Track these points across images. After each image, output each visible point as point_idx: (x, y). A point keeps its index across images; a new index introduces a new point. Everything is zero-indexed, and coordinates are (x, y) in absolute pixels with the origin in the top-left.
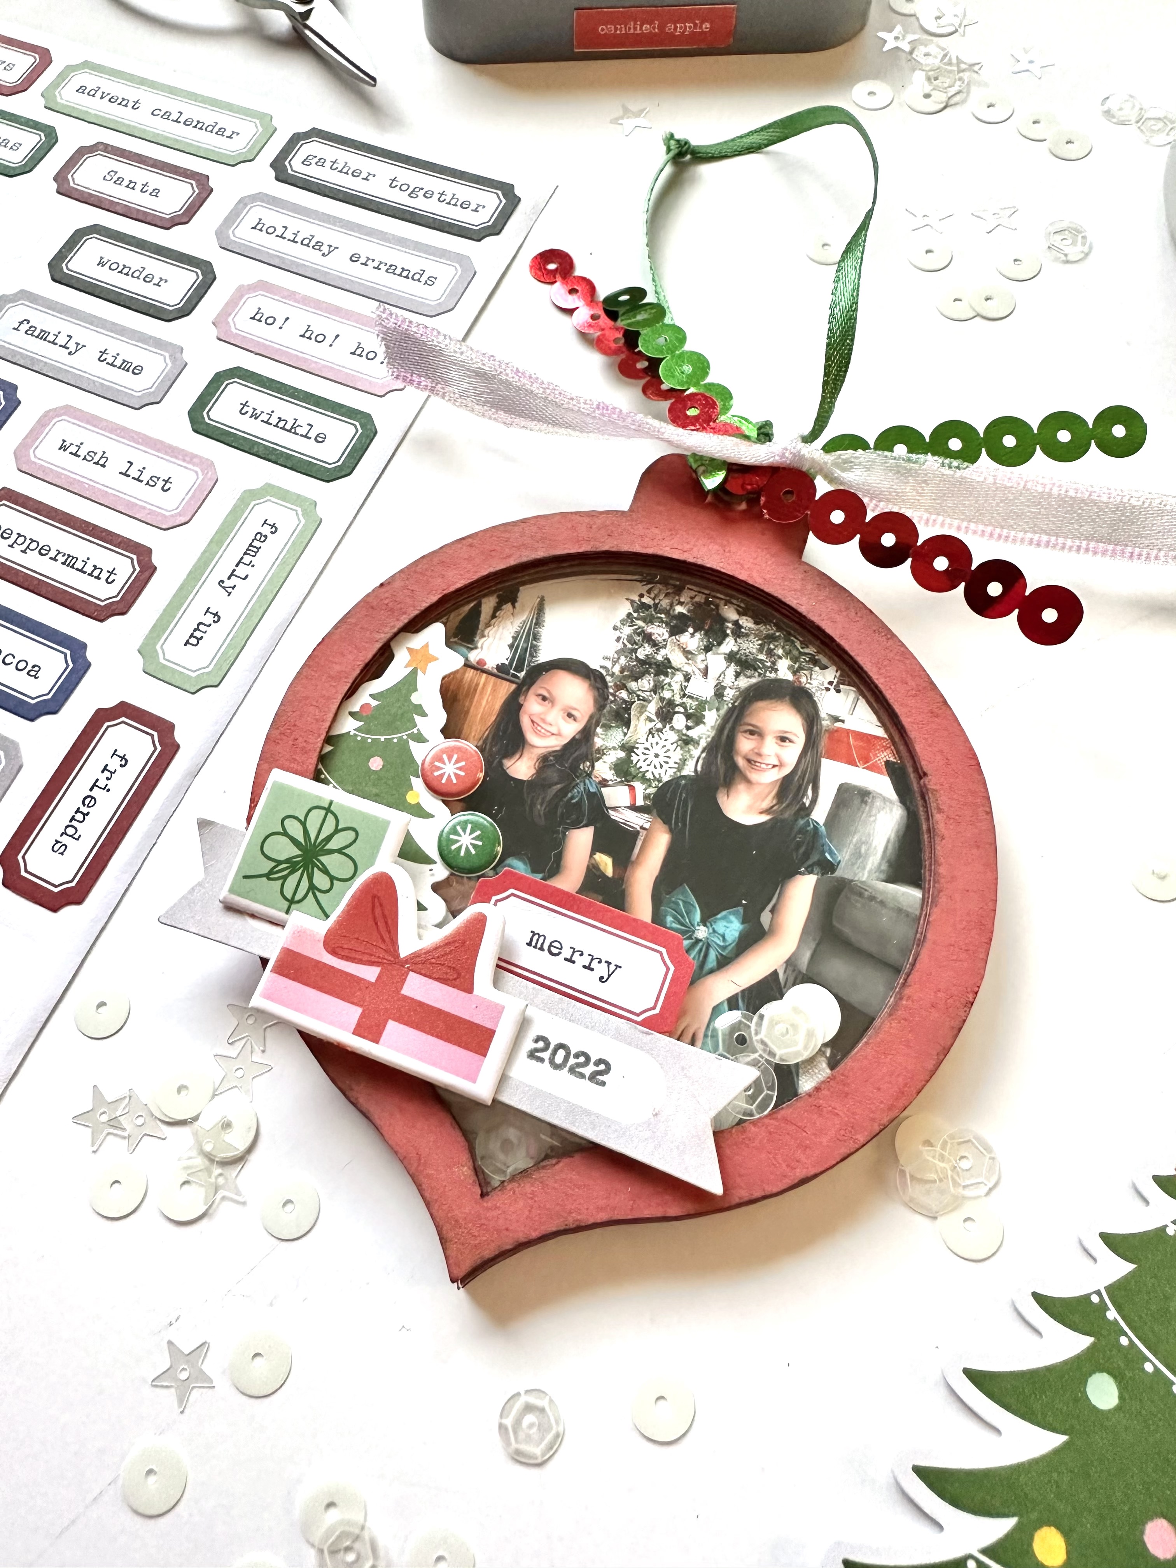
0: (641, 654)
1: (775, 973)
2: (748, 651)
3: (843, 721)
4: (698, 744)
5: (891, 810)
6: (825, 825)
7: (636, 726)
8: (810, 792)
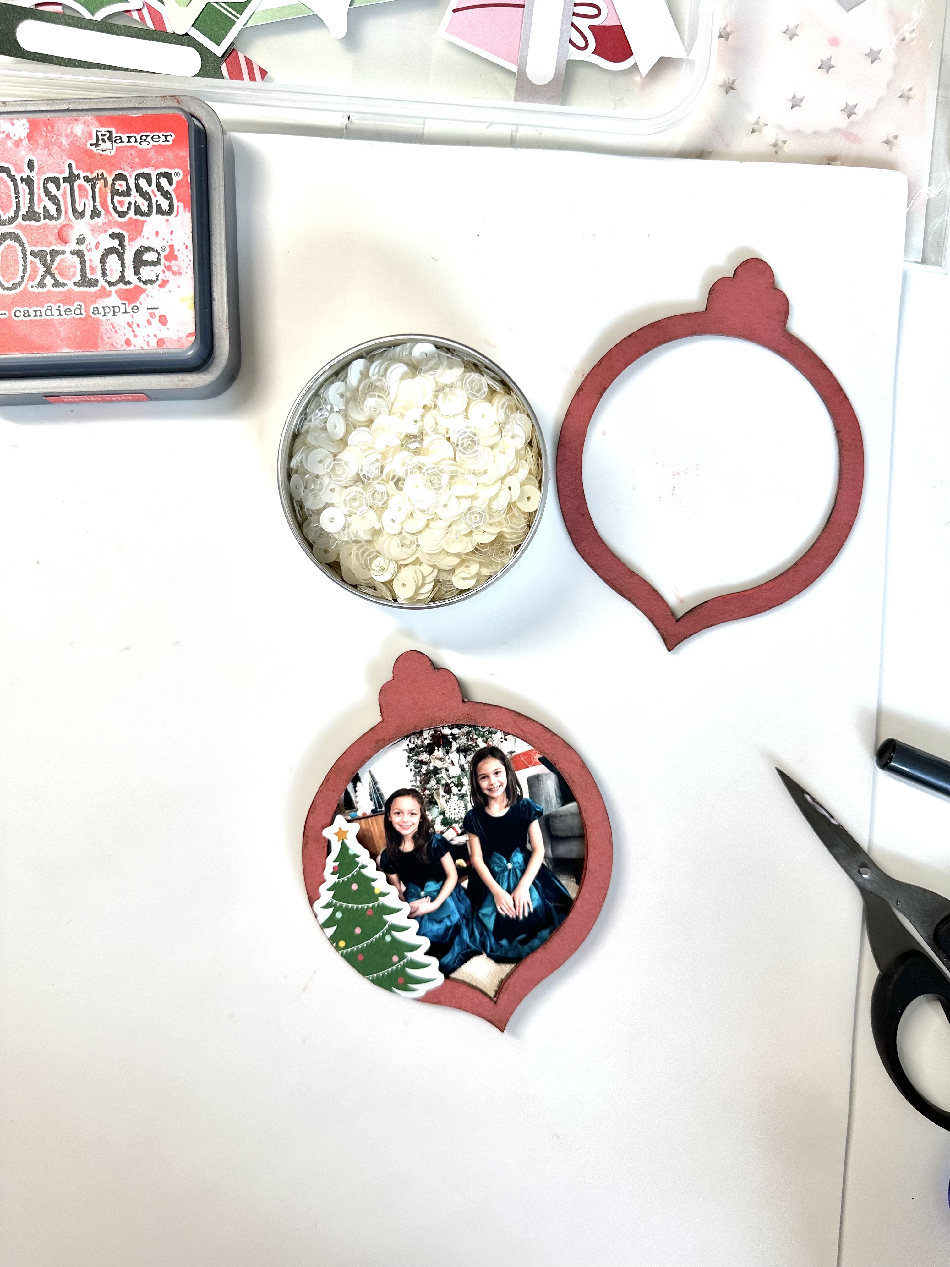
0: (424, 770)
1: (543, 865)
2: (463, 744)
3: (515, 752)
4: (467, 794)
5: (550, 777)
6: (530, 798)
7: (440, 802)
8: (518, 789)
